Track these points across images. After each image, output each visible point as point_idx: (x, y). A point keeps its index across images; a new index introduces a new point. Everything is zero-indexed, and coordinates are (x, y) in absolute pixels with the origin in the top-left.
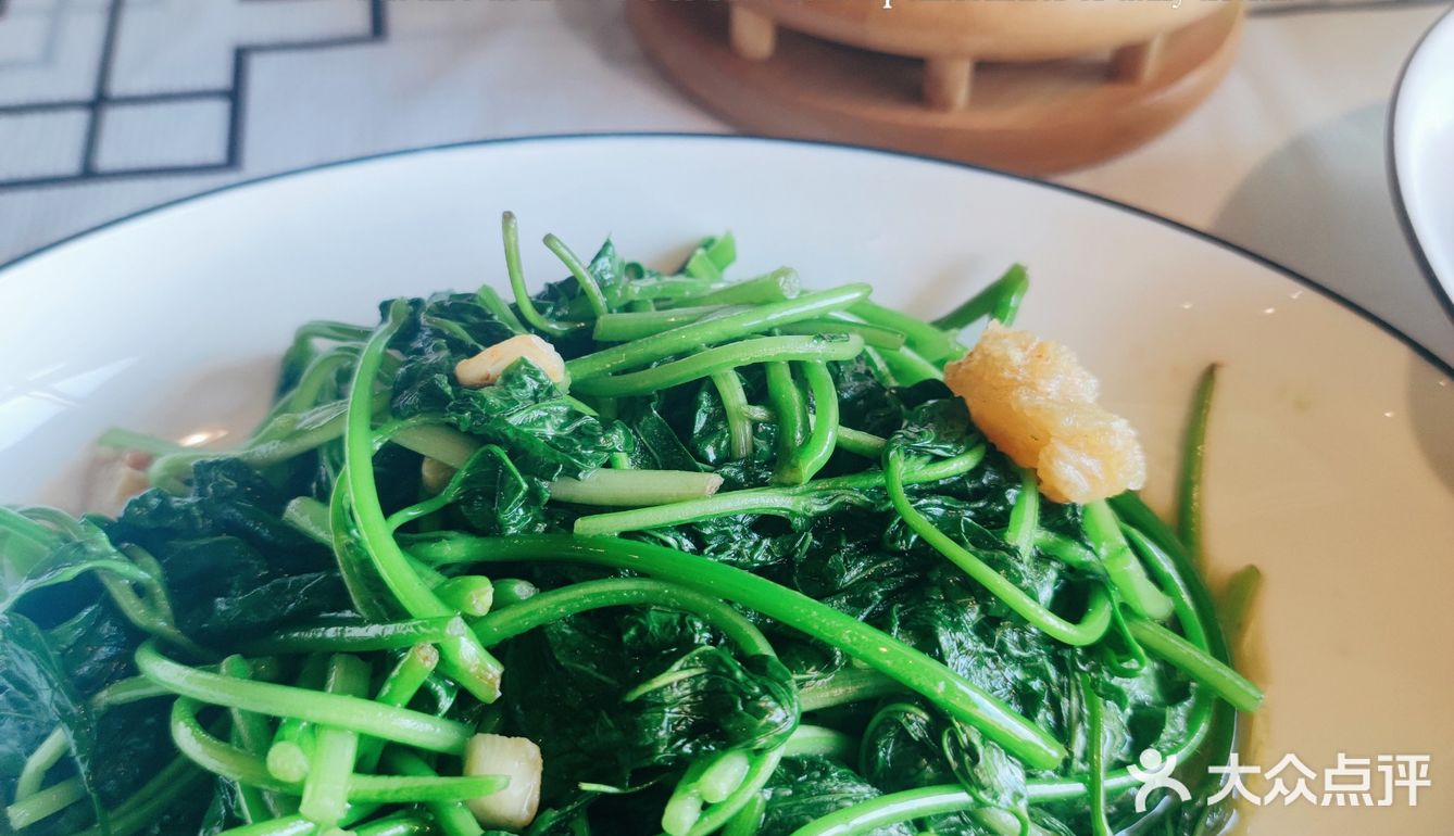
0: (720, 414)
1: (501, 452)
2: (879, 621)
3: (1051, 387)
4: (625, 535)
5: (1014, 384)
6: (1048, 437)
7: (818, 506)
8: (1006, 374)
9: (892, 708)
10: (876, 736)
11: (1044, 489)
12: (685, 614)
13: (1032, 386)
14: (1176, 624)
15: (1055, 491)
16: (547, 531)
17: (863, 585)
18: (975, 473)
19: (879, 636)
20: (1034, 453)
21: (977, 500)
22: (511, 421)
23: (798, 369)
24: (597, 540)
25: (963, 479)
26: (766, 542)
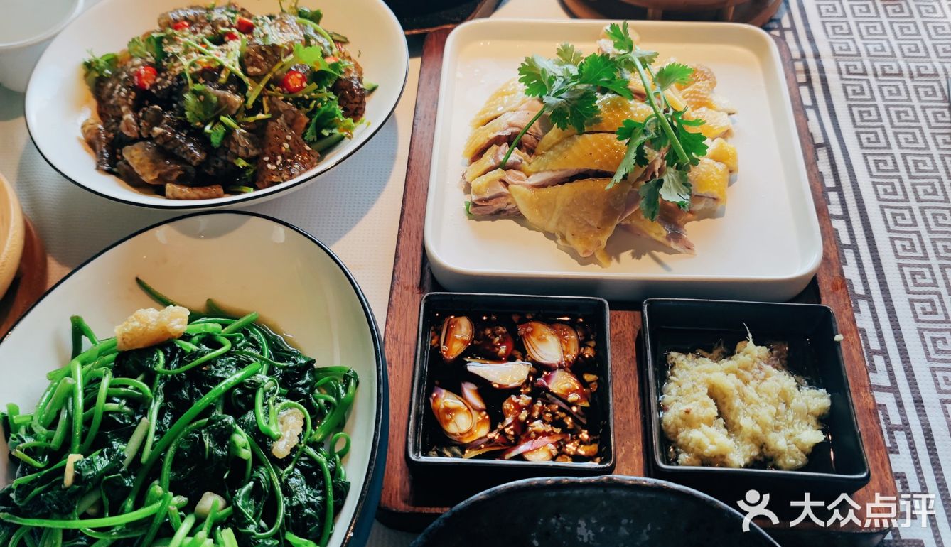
0: (118, 413)
1: (106, 478)
2: (206, 391)
3: (151, 319)
4: (152, 448)
5: (145, 329)
6: (165, 327)
7: (161, 397)
8: (141, 329)
9: (232, 396)
10: (237, 404)
11: (177, 337)
12: (187, 437)
13: (148, 324)
14: (224, 326)
15: (180, 334)
16: (135, 476)
17: (191, 392)
18: (165, 353)
19: (211, 392)
20: (169, 333)
21: (175, 356)
22: (99, 470)
23: (111, 386)
24: (150, 457)
25: (165, 357)
26: (166, 415)
